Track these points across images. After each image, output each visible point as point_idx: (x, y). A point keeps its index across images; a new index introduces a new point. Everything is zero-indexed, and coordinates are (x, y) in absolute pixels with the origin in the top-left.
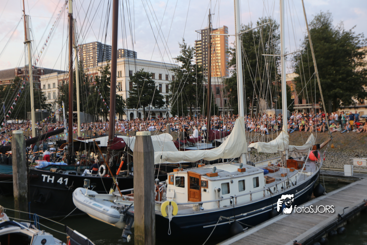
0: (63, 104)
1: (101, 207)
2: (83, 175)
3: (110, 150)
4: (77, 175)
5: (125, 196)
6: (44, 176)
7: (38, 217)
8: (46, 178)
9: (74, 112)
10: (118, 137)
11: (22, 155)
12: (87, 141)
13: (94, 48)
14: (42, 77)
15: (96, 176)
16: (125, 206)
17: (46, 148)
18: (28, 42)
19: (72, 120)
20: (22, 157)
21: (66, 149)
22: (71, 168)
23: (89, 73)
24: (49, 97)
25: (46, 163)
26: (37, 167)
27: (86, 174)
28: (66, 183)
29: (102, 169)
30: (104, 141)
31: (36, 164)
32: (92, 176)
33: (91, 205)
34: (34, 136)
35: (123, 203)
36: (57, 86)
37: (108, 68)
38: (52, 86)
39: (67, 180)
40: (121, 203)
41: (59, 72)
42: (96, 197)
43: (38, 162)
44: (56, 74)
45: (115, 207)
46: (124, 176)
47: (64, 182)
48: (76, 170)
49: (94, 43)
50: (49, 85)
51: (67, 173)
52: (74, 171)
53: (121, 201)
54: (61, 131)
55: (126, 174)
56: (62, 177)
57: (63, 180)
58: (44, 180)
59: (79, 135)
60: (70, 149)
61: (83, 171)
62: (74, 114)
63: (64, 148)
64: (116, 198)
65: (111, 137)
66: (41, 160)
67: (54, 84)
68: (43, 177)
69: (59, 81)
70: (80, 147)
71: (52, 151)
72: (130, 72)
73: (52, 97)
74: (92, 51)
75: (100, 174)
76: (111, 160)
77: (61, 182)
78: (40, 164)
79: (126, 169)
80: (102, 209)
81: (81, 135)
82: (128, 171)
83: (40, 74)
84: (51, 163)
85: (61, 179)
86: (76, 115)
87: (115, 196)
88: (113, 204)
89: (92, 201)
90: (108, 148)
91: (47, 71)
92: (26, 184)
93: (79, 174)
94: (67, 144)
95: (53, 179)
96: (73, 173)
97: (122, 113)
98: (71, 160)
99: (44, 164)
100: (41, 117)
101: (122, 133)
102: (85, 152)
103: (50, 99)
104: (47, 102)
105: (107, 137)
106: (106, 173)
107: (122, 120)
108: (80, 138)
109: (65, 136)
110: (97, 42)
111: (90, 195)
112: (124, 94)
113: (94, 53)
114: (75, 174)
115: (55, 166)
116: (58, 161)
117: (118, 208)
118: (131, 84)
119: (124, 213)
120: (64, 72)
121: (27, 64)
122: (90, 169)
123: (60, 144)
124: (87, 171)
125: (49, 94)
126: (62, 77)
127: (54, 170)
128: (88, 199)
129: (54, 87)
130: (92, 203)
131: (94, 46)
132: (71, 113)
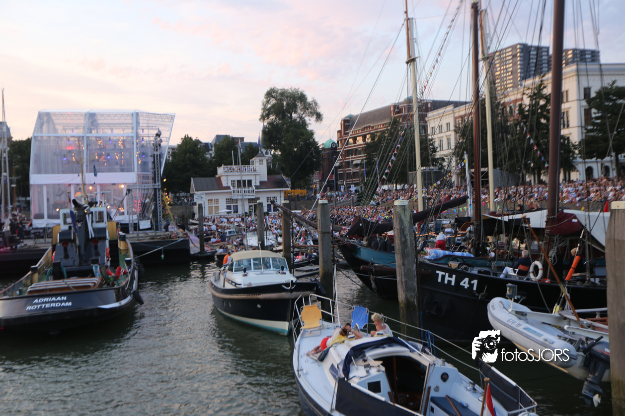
0: (466, 157)
1: (540, 335)
2: (502, 276)
3: (551, 235)
4: (492, 276)
5: (586, 321)
6: (440, 273)
7: (432, 337)
8: (443, 277)
9: (482, 170)
10: (566, 211)
11: (408, 238)
12: (506, 218)
13: (514, 56)
14: (430, 114)
15: (525, 280)
16: (587, 339)
17: (439, 229)
18: (411, 61)
19: (479, 182)
20: (409, 242)
21: (470, 232)
22: (480, 262)
23: (507, 100)
24: (441, 146)
25: (441, 252)
26: (427, 257)
27: (507, 275)
28: (475, 289)
29: (536, 267)
30: (538, 219)
31: (426, 254)
32: (517, 279)
33: (521, 328)
34: (420, 209)
35: (583, 334)
36: (452, 127)
37: (542, 87)
38: (444, 128)
39: (475, 282)
40: (577, 332)
41: (457, 104)
42: (528, 317)
43: (428, 250)
44: (450, 108)
45: (565, 339)
46: (578, 283)
47: (471, 285)
48: (490, 267)
49: (514, 47)
50: (440, 127)
51: (475, 271)
52: (486, 269)
53: (578, 329)
54: (463, 201)
55: (583, 280)
56: (468, 277)
57: (469, 283)
58: (439, 280)
59: (492, 209)
60: (477, 231)
61: (501, 269)
62: (483, 172)
63: (468, 229)
64: (566, 322)
65: (551, 212)
66: (432, 247)
67: (448, 124)
68: (438, 274)
69: (455, 118)
70: (496, 229)
71: (448, 233)
72: (587, 91)
73: (445, 146)
74: (511, 61)
75: (532, 276)
76: (552, 253)
77: (466, 286)
78: (431, 253)
79: (584, 271)
80: (541, 339)
81: (496, 208)
82: (587, 274)
83: (427, 110)
84: (447, 253)
85: (466, 280)
86: (486, 175)
87: (565, 318)
88: (561, 333)
89: (521, 322)
90: (547, 231)
91: (438, 105)
92: (415, 284)
93: (496, 274)
94: (473, 224)
95: (453, 279)
96: (485, 272)
97: (569, 167)
98: (480, 250)
99: (436, 253)
100: (430, 179)
101: (572, 205)
102: (503, 238)
103: (441, 149)
104: (438, 155)
105: (545, 212)
106: (544, 276)
107: (570, 181)
108: (494, 213)
109: (468, 210)
110: (520, 44)
111: (517, 313)
112: (574, 132)
113: (514, 64)
114: (488, 273)
115: (455, 258)
116: (459, 251)
117: (571, 341)
118: (587, 113)
119: (585, 351)
120: (466, 103)
121: (410, 95)
122: (514, 267)
123: (461, 222)
124: (509, 270)
125: (441, 141)
126: (462, 111)
127: (454, 265)
128: (514, 318)
129: (448, 130)
130: (522, 325)
131: (514, 53)
132: (477, 170)
